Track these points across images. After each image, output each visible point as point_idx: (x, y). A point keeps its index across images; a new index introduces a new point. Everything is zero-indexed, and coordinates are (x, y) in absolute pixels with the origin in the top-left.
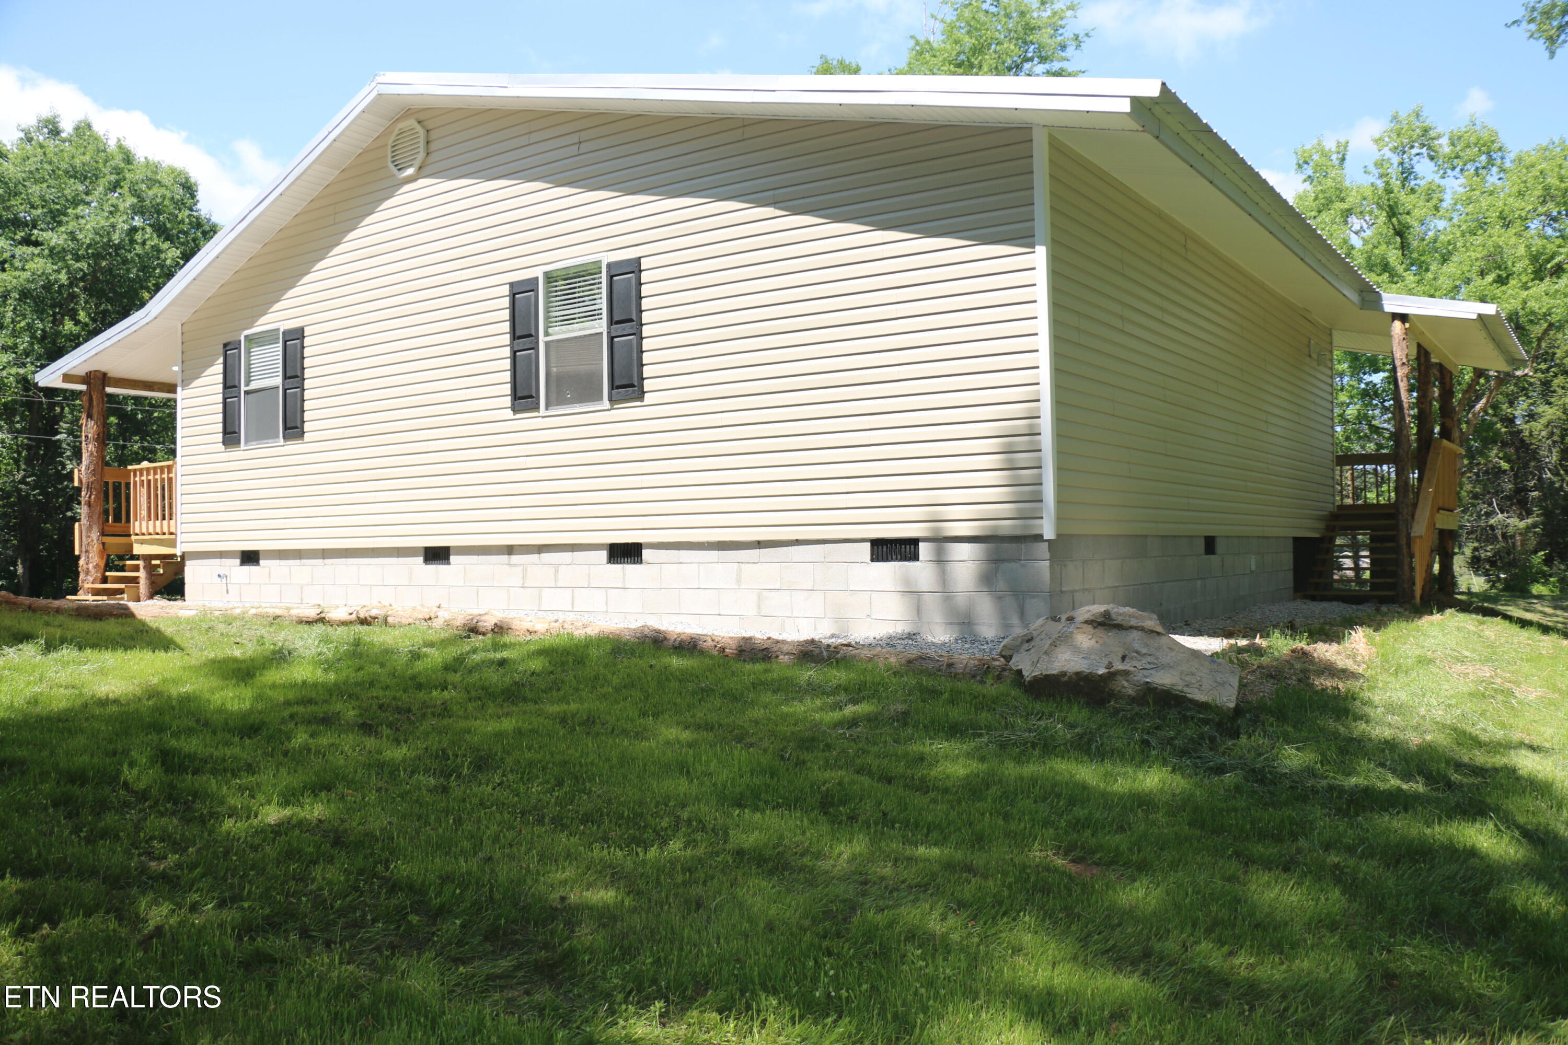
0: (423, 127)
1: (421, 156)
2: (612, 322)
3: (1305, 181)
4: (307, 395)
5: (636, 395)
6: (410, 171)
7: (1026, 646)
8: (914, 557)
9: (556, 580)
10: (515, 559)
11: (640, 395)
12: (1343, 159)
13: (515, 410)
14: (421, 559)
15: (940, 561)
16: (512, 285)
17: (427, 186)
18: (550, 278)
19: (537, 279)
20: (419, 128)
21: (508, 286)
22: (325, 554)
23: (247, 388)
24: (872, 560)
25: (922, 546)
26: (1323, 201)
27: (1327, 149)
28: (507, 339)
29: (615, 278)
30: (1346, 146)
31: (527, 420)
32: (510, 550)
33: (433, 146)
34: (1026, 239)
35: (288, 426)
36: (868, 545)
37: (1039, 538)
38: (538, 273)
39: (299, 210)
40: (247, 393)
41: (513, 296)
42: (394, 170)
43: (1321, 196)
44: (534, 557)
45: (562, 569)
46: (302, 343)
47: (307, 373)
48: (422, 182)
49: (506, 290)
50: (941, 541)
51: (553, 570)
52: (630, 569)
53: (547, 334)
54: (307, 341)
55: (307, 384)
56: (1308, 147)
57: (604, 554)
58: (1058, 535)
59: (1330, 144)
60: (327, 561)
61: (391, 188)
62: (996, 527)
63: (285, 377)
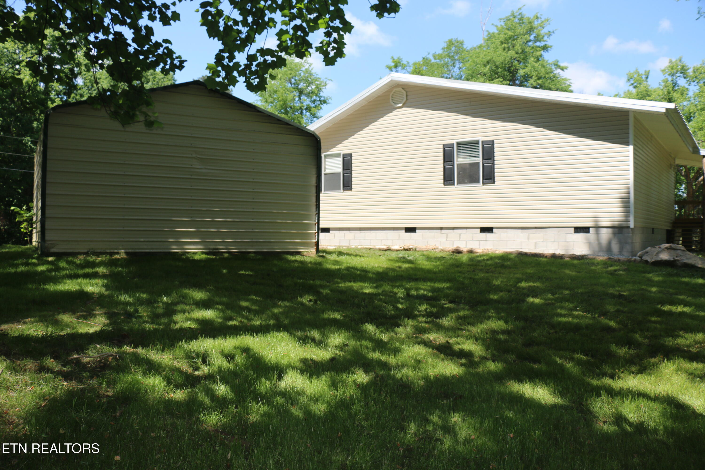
0: (405, 90)
1: (405, 100)
2: (483, 159)
3: (630, 85)
4: (353, 176)
5: (492, 182)
6: (400, 105)
7: (647, 254)
8: (588, 232)
9: (460, 238)
10: (443, 231)
11: (494, 182)
12: (647, 78)
13: (445, 185)
14: (404, 231)
15: (597, 233)
16: (444, 145)
17: (406, 110)
18: (459, 144)
19: (453, 144)
20: (403, 91)
21: (442, 145)
22: (361, 229)
23: (325, 173)
24: (575, 233)
25: (591, 229)
26: (641, 96)
27: (640, 73)
28: (442, 162)
29: (485, 146)
30: (648, 73)
31: (449, 188)
32: (441, 229)
33: (409, 97)
34: (626, 143)
35: (345, 186)
36: (573, 229)
37: (628, 227)
38: (455, 142)
39: (349, 114)
40: (325, 174)
41: (444, 148)
42: (393, 104)
43: (639, 94)
44: (451, 231)
45: (462, 235)
46: (351, 158)
47: (353, 169)
48: (404, 109)
49: (441, 146)
50: (598, 228)
51: (458, 235)
52: (489, 235)
53: (457, 161)
54: (353, 158)
55: (353, 172)
56: (632, 72)
57: (479, 230)
58: (634, 227)
59: (642, 71)
60: (361, 231)
61: (392, 109)
62: (614, 224)
63: (344, 169)
